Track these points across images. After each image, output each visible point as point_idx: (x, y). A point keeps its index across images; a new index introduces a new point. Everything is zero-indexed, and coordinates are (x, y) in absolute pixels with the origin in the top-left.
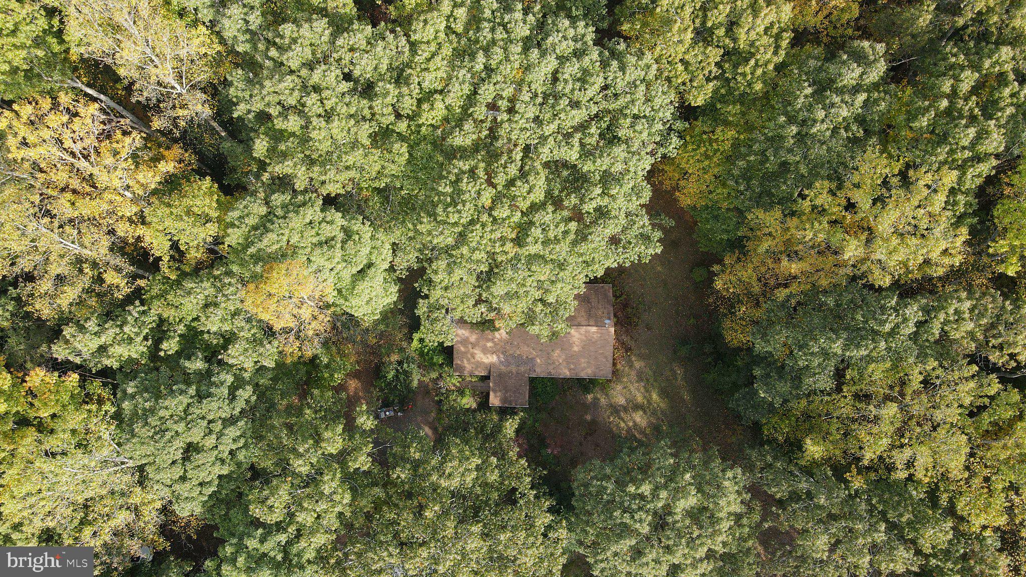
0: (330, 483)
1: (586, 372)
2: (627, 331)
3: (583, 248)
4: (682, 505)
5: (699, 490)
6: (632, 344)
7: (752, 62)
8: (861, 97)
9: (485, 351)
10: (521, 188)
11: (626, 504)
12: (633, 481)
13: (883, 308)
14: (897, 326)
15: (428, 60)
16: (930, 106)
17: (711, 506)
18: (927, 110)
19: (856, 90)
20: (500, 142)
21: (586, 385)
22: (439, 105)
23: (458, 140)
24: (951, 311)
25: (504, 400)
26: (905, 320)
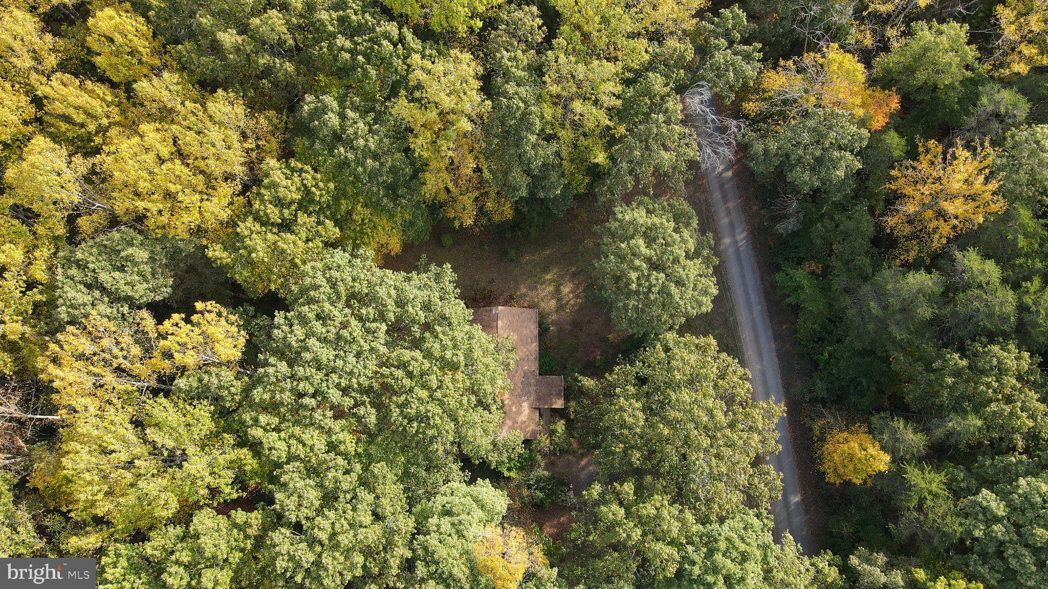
0: (648, 509)
1: (534, 330)
2: (495, 299)
3: (455, 321)
4: (644, 250)
5: (632, 237)
6: (506, 294)
7: (313, 189)
8: (350, 114)
9: (519, 412)
10: (414, 367)
11: (645, 290)
12: (628, 284)
13: (508, 107)
14: (521, 99)
15: (304, 445)
16: (362, 68)
17: (644, 229)
18: (364, 70)
19: (343, 116)
20: (374, 384)
21: (543, 331)
22: (341, 436)
23: (372, 418)
24: (510, 64)
25: (558, 396)
26: (517, 93)
